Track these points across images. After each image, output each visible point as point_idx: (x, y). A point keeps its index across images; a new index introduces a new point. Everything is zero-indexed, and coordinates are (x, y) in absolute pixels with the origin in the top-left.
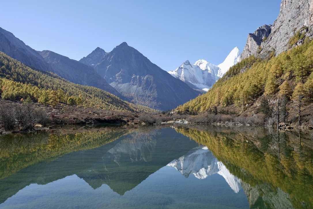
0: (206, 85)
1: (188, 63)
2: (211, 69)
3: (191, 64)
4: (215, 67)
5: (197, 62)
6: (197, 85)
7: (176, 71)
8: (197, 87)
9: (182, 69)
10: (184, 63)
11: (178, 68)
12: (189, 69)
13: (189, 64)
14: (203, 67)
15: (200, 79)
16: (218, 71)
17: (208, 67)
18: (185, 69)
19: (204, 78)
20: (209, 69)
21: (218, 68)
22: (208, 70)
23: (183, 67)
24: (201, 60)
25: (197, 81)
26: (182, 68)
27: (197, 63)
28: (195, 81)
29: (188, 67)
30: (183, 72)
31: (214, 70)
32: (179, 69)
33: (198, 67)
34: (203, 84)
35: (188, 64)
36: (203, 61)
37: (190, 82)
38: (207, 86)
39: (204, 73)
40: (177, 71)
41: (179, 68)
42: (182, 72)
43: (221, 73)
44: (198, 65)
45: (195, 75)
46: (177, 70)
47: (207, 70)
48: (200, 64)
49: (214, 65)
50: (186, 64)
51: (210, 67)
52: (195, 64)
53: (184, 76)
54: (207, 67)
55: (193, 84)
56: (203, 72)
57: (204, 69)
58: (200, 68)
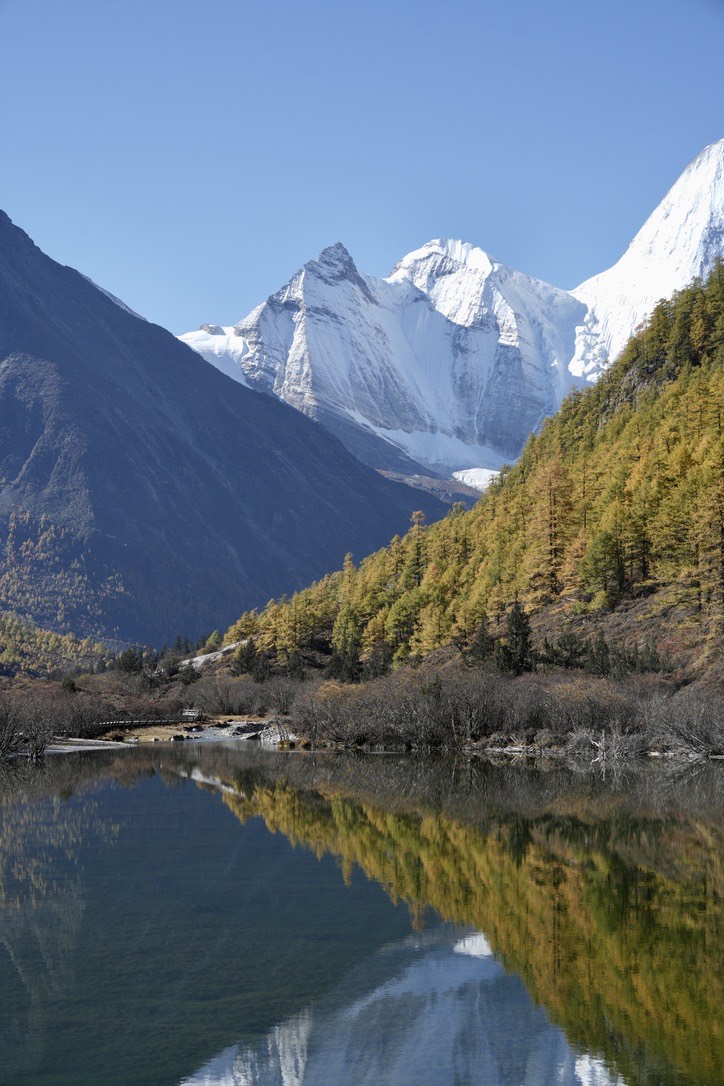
0: (482, 439)
1: (338, 267)
2: (517, 316)
3: (362, 270)
4: (551, 298)
5: (408, 260)
6: (412, 443)
7: (242, 333)
8: (411, 455)
9: (297, 316)
10: (311, 268)
11: (259, 308)
12: (350, 316)
13: (349, 272)
14: (457, 300)
15: (434, 397)
16: (579, 329)
17: (498, 298)
18: (313, 311)
19: (464, 389)
20: (506, 314)
21: (578, 312)
22: (497, 327)
23: (298, 294)
24: (443, 244)
25: (413, 409)
26: (291, 306)
27: (408, 267)
28: (398, 407)
29: (339, 296)
30: (298, 337)
31: (547, 326)
32: (270, 315)
33: (421, 298)
34: (459, 433)
35: (343, 276)
36: (458, 250)
37: (359, 418)
38: (488, 451)
39: (464, 351)
40: (257, 328)
41: (272, 303)
42: (290, 339)
43: (596, 351)
44: (420, 282)
45: (396, 361)
46: (251, 319)
47: (487, 323)
48: (438, 273)
49: (542, 284)
50: (325, 271)
51: (511, 299)
52: (399, 276)
53: (306, 369)
54: (487, 297)
55: (380, 432)
56: (458, 338)
57: (463, 318)
58: (432, 308)
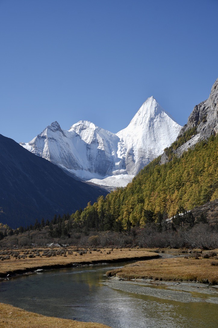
0: (95, 172)
1: (56, 127)
2: (103, 140)
3: (62, 129)
4: (111, 136)
5: (74, 126)
6: (77, 173)
7: (31, 144)
8: (77, 176)
9: (46, 140)
10: (49, 128)
11: (35, 138)
12: (60, 140)
13: (59, 129)
14: (87, 136)
15: (82, 160)
16: (119, 143)
17: (98, 135)
18: (50, 139)
19: (90, 158)
20: (100, 140)
21: (118, 140)
22: (98, 143)
23: (46, 134)
24: (83, 122)
25: (77, 164)
26: (44, 137)
27: (74, 128)
28: (73, 163)
29: (56, 135)
30: (46, 145)
31: (111, 142)
32: (38, 140)
33: (78, 135)
34: (89, 170)
35: (57, 130)
36: (87, 123)
37: (63, 166)
38: (97, 174)
39: (89, 149)
40: (35, 143)
41: (39, 137)
42: (44, 146)
43: (124, 148)
44: (77, 132)
45: (72, 151)
46: (33, 141)
47: (95, 142)
48: (82, 129)
49: (109, 132)
50: (52, 128)
51: (101, 135)
52: (72, 130)
53: (48, 153)
54: (95, 135)
55: (68, 170)
56: (88, 147)
57: (88, 141)
58: (81, 138)
